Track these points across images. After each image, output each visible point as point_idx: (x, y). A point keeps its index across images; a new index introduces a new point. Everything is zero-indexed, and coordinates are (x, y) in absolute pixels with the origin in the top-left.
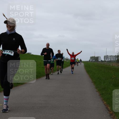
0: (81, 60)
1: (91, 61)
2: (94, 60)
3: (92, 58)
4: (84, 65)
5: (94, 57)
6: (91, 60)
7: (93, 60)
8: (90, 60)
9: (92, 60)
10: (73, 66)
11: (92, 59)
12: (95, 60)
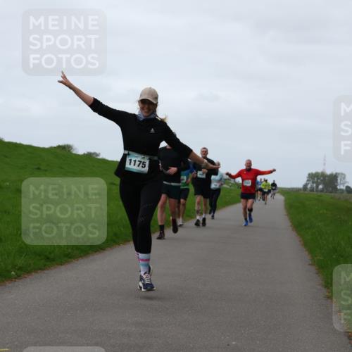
0: (274, 185)
1: (312, 190)
2: (321, 187)
3: (312, 177)
4: (285, 201)
5: (323, 175)
6: (309, 186)
7: (317, 187)
8: (305, 186)
9: (315, 185)
10: (249, 206)
11: (313, 183)
12: (326, 185)
